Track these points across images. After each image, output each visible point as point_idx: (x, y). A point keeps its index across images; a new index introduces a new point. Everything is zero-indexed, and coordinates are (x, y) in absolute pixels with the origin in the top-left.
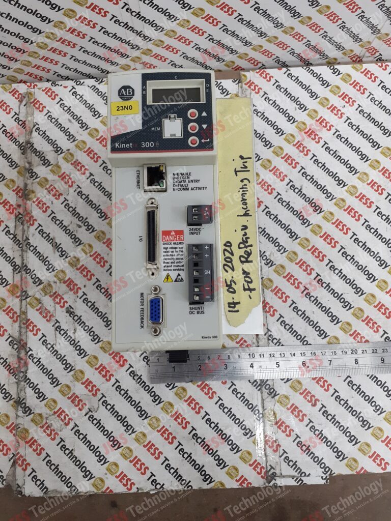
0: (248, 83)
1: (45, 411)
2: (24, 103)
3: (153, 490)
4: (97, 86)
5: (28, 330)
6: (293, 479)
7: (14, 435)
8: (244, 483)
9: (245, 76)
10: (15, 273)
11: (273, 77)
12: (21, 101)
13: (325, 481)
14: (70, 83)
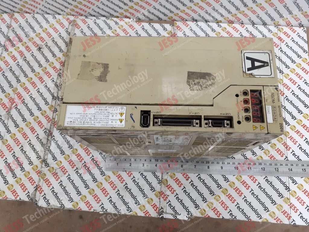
0: (177, 26)
1: (55, 166)
2: (71, 24)
3: (102, 211)
4: (106, 21)
5: (54, 127)
6: (172, 215)
7: (39, 176)
8: (147, 214)
9: (176, 23)
10: (53, 100)
11: (189, 25)
12: (70, 23)
13: (188, 219)
14: (94, 18)
